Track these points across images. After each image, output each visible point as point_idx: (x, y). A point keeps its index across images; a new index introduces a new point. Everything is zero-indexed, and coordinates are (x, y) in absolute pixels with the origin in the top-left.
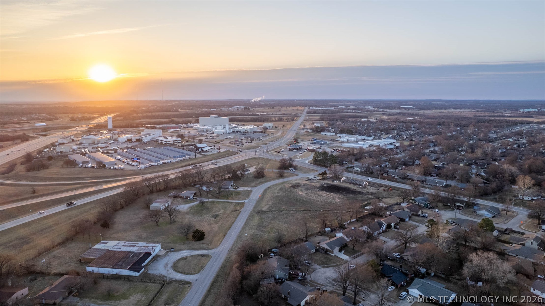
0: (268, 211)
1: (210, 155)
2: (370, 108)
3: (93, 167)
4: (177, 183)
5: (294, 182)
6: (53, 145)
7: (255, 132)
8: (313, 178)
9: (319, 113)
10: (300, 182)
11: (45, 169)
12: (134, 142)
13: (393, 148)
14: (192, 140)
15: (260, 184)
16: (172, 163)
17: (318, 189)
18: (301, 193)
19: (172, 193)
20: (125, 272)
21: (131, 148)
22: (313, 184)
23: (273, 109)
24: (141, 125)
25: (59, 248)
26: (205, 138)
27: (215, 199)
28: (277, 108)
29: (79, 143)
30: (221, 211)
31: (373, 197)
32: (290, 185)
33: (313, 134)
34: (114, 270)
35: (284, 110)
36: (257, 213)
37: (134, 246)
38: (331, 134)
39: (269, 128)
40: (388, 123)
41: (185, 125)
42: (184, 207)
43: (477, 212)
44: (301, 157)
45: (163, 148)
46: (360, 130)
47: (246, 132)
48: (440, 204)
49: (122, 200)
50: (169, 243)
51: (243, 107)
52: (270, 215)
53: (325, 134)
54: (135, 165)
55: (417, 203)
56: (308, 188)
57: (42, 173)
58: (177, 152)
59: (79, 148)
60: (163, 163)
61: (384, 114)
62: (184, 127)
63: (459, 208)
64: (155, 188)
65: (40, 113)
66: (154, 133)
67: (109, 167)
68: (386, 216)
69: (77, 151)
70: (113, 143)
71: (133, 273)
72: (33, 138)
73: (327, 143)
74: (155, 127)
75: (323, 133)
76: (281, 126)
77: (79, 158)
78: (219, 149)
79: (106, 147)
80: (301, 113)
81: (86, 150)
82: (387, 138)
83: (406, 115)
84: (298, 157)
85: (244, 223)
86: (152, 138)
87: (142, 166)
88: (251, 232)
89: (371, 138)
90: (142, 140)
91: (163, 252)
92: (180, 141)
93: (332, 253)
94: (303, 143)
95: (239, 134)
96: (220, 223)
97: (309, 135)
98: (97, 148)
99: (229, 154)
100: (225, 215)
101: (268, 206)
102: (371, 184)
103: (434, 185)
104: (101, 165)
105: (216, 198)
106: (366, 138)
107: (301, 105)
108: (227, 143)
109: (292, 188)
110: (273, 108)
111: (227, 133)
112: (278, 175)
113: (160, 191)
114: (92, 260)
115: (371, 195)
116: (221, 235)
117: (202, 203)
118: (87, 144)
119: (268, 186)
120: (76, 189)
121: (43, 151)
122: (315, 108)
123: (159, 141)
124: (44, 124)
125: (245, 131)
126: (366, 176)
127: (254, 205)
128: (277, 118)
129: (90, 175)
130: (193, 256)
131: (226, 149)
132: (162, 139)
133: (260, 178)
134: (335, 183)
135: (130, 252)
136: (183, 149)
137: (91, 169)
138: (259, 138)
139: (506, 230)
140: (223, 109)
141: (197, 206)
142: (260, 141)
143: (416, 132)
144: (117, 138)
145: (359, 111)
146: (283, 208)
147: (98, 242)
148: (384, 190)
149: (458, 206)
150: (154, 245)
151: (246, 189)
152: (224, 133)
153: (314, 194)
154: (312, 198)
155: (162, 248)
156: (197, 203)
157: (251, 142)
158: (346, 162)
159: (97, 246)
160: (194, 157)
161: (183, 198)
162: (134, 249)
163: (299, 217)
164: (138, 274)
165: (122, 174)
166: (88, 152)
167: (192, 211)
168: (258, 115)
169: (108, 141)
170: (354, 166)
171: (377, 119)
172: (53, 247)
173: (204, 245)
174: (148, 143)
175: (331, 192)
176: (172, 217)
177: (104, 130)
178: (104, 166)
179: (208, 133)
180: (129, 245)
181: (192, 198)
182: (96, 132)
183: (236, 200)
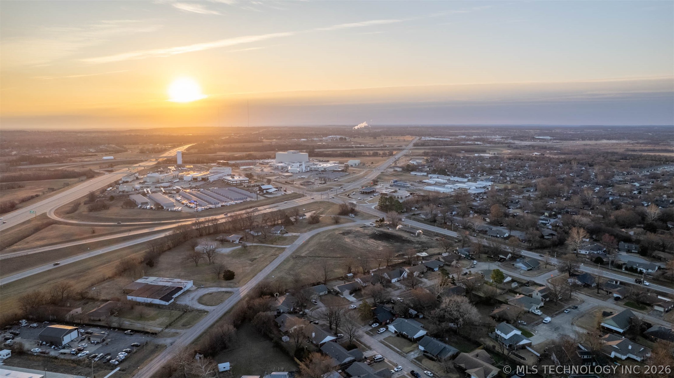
0: (305, 257)
1: (273, 198)
2: (497, 138)
3: (151, 208)
4: (227, 227)
5: (347, 229)
6: (117, 183)
7: (334, 171)
8: (369, 225)
9: (428, 146)
10: (354, 229)
11: (106, 209)
12: (200, 181)
13: (482, 193)
14: (261, 180)
15: (310, 230)
16: (232, 206)
17: (368, 237)
18: (347, 240)
19: (220, 237)
20: (157, 301)
21: (195, 188)
22: (366, 231)
23: (375, 140)
24: (213, 160)
25: (109, 281)
26: (275, 177)
27: (260, 243)
28: (378, 139)
29: (142, 181)
30: (260, 256)
31: (420, 246)
32: (341, 232)
33: (401, 173)
34: (148, 299)
35: (388, 141)
36: (293, 258)
37: (169, 282)
38: (422, 174)
39: (354, 166)
40: (502, 159)
41: (261, 161)
42: (226, 250)
43: (515, 264)
44: (369, 202)
45: (227, 189)
46: (459, 170)
47: (325, 171)
48: (484, 256)
49: (170, 242)
50: (202, 281)
51: (339, 137)
52: (305, 261)
53: (415, 173)
54: (193, 207)
55: (460, 254)
56: (358, 235)
57: (104, 214)
58: (241, 193)
59: (142, 188)
60: (222, 206)
61: (509, 146)
62: (260, 164)
63: (501, 260)
64: (204, 232)
65: (109, 144)
66: (223, 171)
67: (167, 209)
68: (414, 265)
69: (139, 190)
70: (178, 182)
71: (163, 303)
72: (99, 174)
73: (408, 185)
74: (228, 163)
75: (413, 173)
76: (370, 163)
77: (139, 199)
78: (285, 191)
79: (170, 187)
80: (407, 145)
81: (148, 189)
82: (485, 179)
83: (536, 148)
84: (366, 202)
85: (276, 266)
86: (219, 177)
87: (199, 208)
88: (279, 275)
89: (466, 180)
90: (208, 179)
91: (194, 288)
92: (248, 181)
93: (342, 295)
94: (382, 185)
95: (316, 172)
96: (255, 266)
97: (395, 176)
98: (159, 187)
99: (296, 196)
100: (262, 259)
101: (308, 252)
102: (426, 233)
103: (494, 236)
104: (159, 207)
105: (262, 242)
106: (459, 179)
107: (412, 134)
108: (297, 183)
109: (341, 235)
110: (375, 138)
111: (304, 171)
112: (333, 221)
113: (209, 234)
114: (133, 291)
115: (420, 244)
116: (251, 276)
117: (245, 247)
118: (150, 183)
119: (317, 232)
120: (130, 230)
121: (106, 190)
122: (428, 138)
123: (226, 181)
124: (112, 157)
125: (323, 170)
126: (429, 224)
127: (294, 250)
128: (371, 152)
129: (147, 216)
130: (219, 292)
131: (293, 191)
132: (230, 178)
133: (313, 224)
134: (390, 231)
135: (165, 286)
136: (248, 190)
137: (150, 211)
138: (336, 178)
139: (528, 283)
140: (315, 139)
141: (240, 249)
142: (335, 182)
143: (527, 172)
144: (183, 177)
145: (479, 143)
146: (322, 254)
147: (140, 277)
148: (437, 240)
149: (501, 258)
150: (186, 281)
151: (294, 234)
152: (299, 172)
153: (361, 241)
154: (356, 246)
155: (194, 284)
156: (240, 247)
157: (324, 183)
158: (416, 208)
159: (139, 281)
160: (256, 200)
161: (230, 241)
162: (169, 284)
163: (333, 263)
164: (167, 304)
165: (178, 216)
166: (150, 192)
167: (233, 254)
168: (352, 147)
169: (173, 180)
170: (420, 214)
171: (494, 154)
172: (104, 280)
173: (232, 284)
174: (214, 183)
175: (380, 240)
176: (211, 258)
177: (172, 166)
178: (162, 208)
179: (282, 172)
180: (165, 280)
181: (237, 241)
182: (163, 168)
183: (280, 245)
